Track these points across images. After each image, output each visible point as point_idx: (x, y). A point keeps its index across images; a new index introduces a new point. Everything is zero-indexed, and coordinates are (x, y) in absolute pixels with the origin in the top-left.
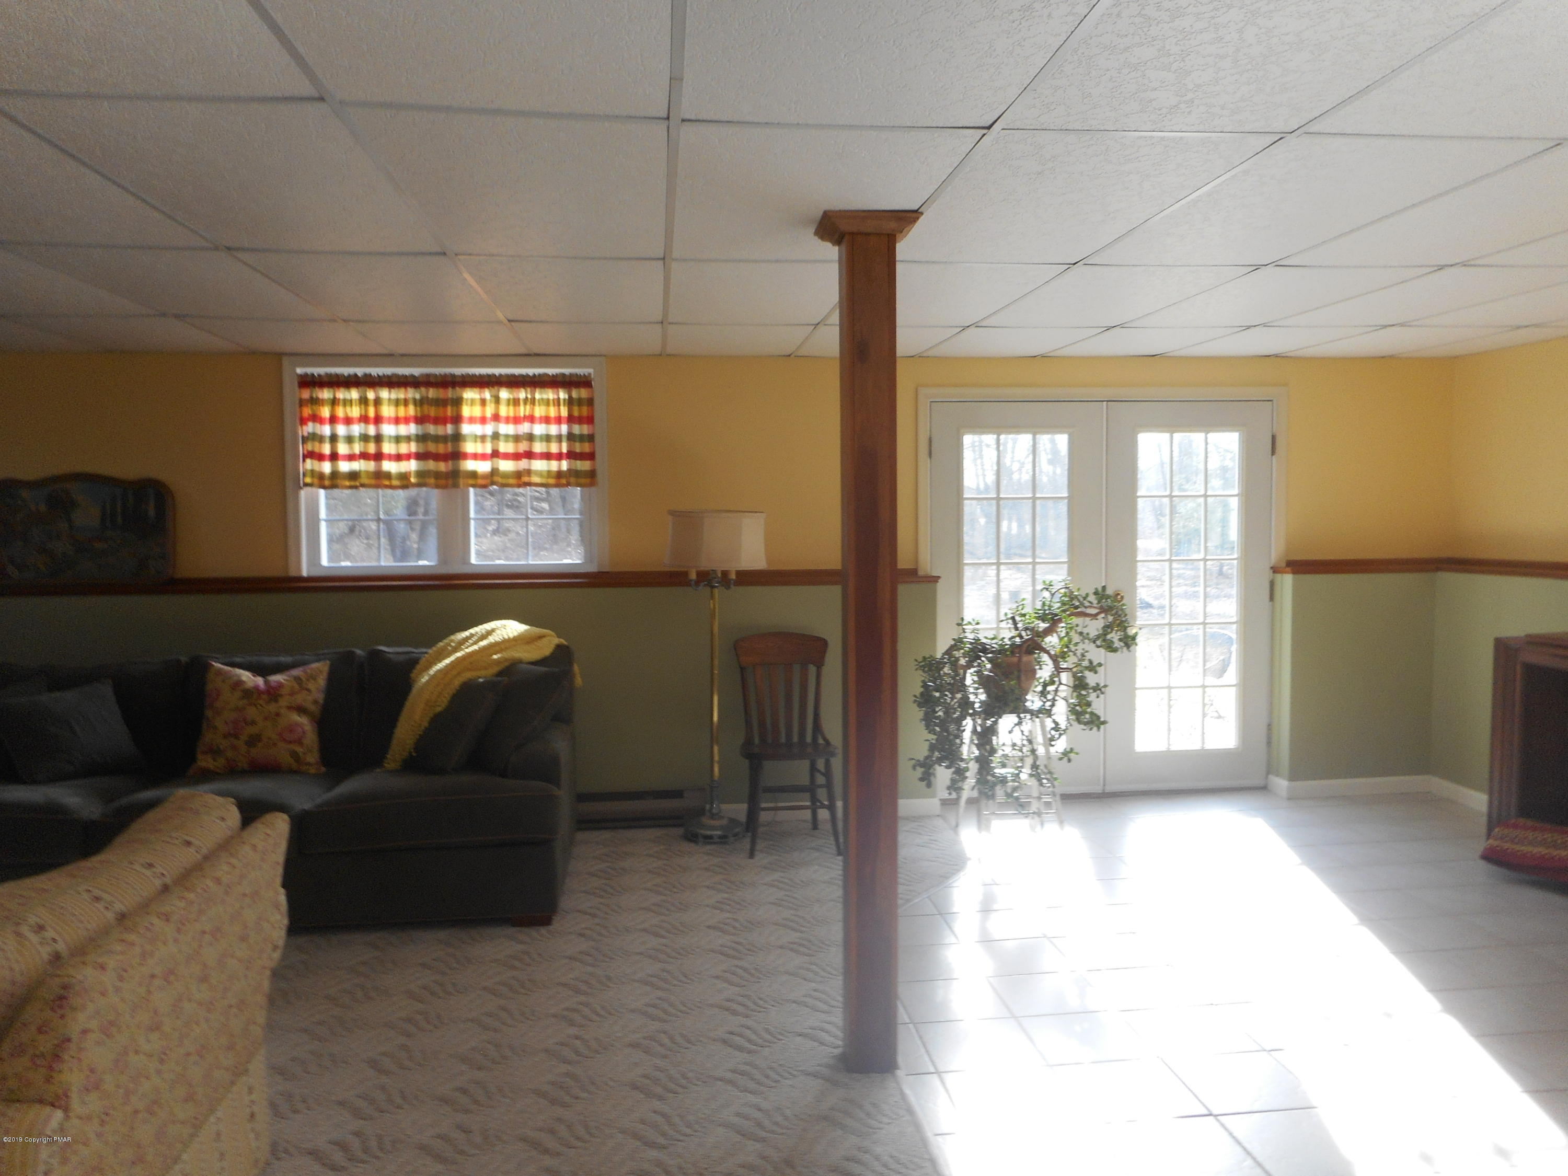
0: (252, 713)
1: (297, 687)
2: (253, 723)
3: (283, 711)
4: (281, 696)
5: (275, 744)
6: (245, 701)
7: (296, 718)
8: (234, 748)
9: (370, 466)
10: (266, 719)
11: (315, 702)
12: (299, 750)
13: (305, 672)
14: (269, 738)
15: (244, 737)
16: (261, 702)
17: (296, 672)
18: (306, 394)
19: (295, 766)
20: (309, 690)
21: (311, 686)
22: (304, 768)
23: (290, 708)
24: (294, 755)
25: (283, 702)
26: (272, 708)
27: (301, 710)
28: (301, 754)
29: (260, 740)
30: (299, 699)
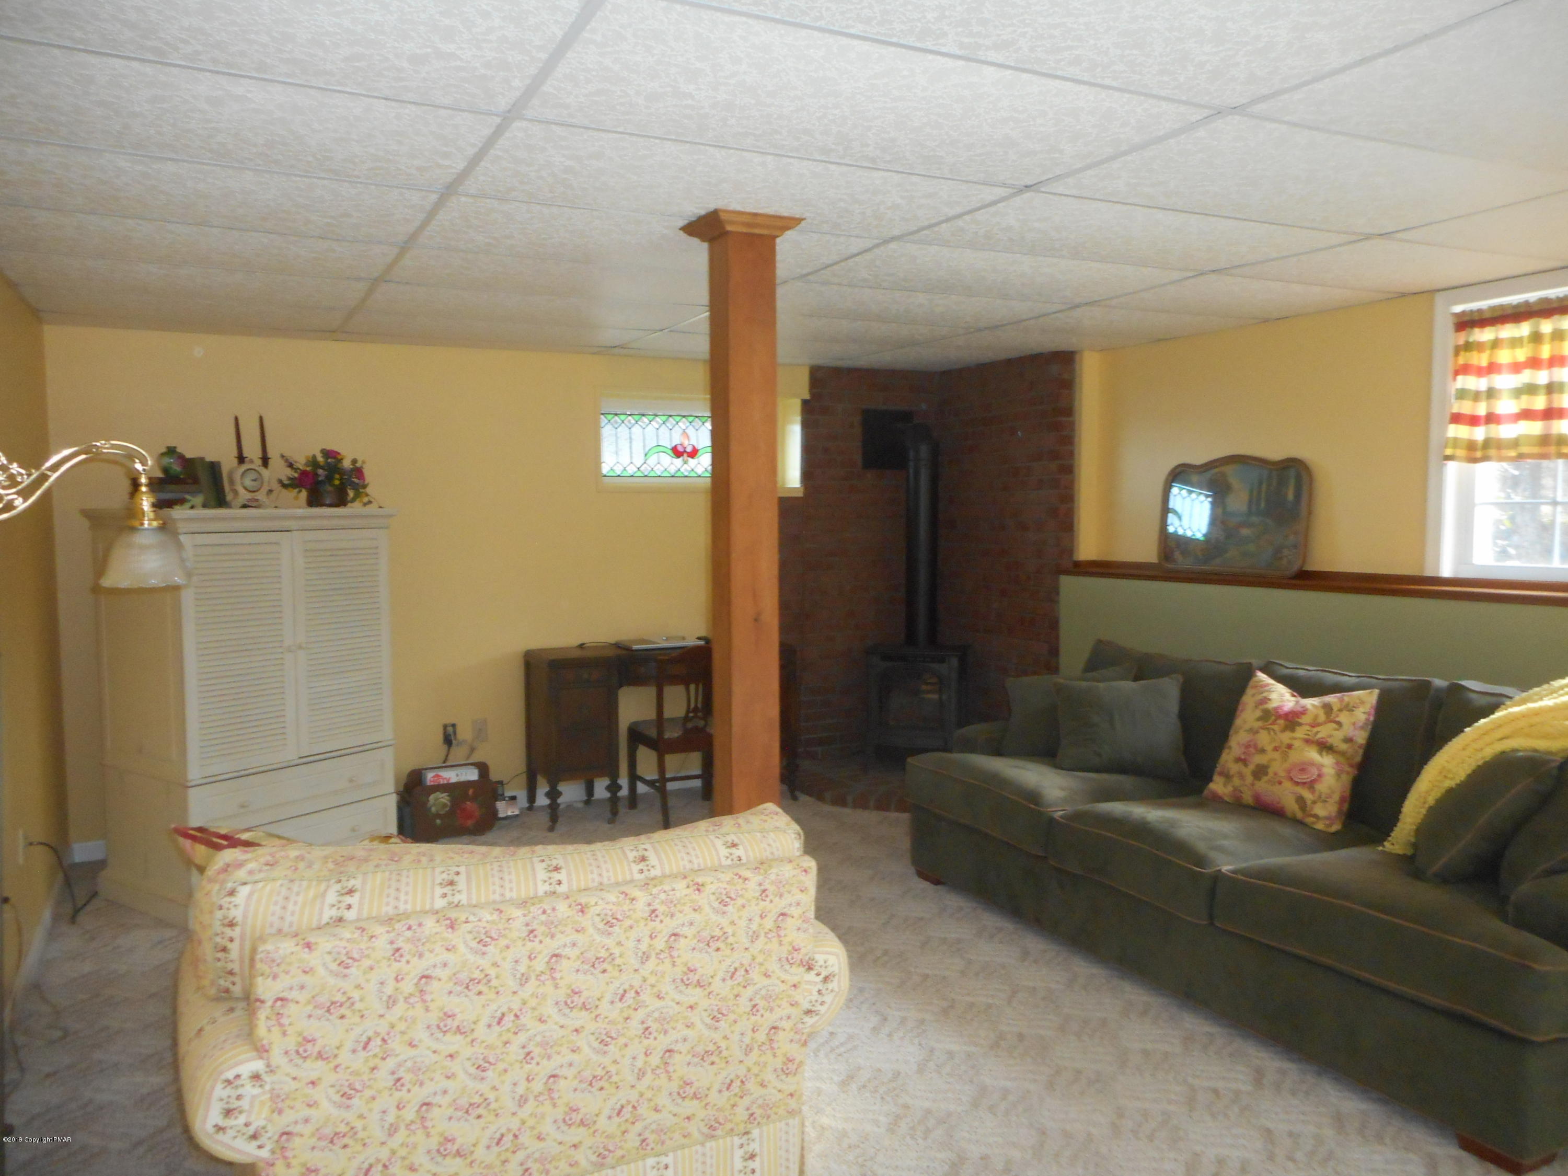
0: (1264, 739)
1: (1322, 718)
2: (1263, 751)
3: (1297, 744)
4: (1300, 724)
5: (1280, 783)
6: (1260, 724)
7: (1313, 754)
8: (1241, 776)
9: (1535, 428)
10: (1276, 749)
11: (1348, 740)
12: (1307, 795)
13: (1341, 700)
14: (1276, 774)
15: (1252, 767)
16: (1275, 727)
17: (1331, 699)
18: (1462, 338)
19: (1299, 815)
20: (1339, 724)
21: (1343, 718)
22: (1309, 820)
23: (1308, 741)
24: (1300, 800)
25: (1300, 733)
26: (1286, 737)
27: (1325, 747)
28: (1309, 802)
29: (1266, 774)
30: (1324, 732)
